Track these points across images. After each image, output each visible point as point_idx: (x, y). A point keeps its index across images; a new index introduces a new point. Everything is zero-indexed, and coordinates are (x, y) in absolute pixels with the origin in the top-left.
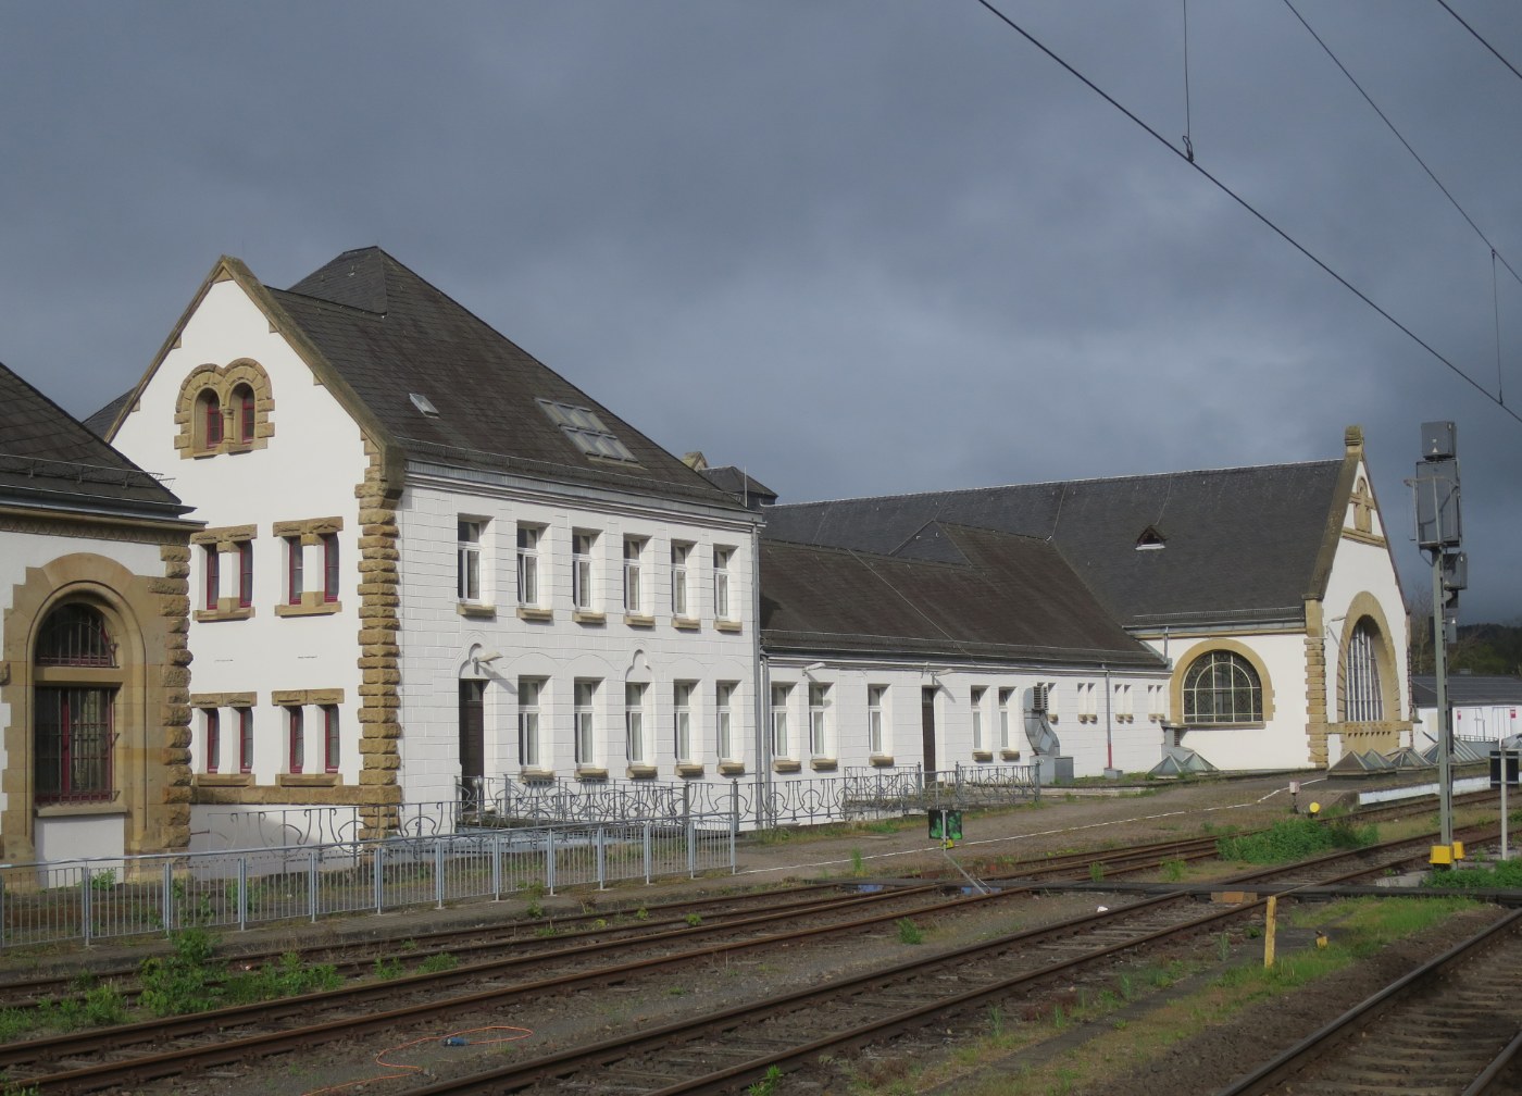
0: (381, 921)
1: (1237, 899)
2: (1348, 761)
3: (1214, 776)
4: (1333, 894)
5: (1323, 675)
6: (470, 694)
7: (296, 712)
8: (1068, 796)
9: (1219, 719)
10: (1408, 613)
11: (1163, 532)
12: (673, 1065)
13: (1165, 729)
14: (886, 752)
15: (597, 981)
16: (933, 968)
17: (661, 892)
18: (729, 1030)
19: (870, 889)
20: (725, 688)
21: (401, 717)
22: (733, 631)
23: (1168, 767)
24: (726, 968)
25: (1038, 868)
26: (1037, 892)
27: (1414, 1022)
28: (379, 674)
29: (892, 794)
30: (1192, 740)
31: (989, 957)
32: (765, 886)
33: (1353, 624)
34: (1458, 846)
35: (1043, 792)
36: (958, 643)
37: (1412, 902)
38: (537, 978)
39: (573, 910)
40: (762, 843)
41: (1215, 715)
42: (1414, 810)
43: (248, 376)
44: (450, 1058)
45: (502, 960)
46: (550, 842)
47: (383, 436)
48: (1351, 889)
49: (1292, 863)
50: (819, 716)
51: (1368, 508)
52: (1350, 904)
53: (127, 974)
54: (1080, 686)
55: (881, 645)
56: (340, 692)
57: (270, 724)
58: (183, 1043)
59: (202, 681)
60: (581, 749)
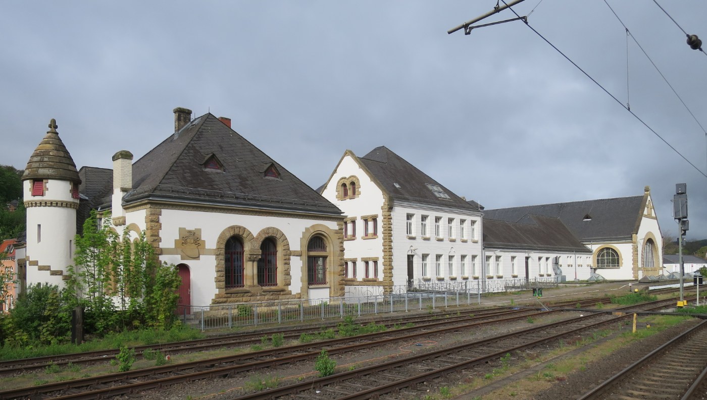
0: (393, 314)
1: (620, 314)
2: (645, 278)
3: (605, 281)
4: (648, 314)
5: (637, 254)
6: (410, 258)
7: (367, 263)
8: (566, 286)
9: (607, 266)
10: (662, 237)
11: (591, 216)
12: (476, 352)
13: (591, 269)
14: (515, 274)
15: (451, 330)
16: (539, 330)
17: (462, 308)
18: (488, 344)
19: (516, 309)
20: (474, 257)
21: (393, 264)
22: (476, 242)
23: (592, 279)
24: (484, 328)
25: (561, 305)
26: (562, 311)
27: (681, 349)
28: (388, 253)
29: (518, 284)
30: (599, 271)
31: (553, 327)
32: (488, 307)
33: (646, 240)
34: (685, 301)
35: (559, 285)
36: (535, 246)
37: (673, 317)
38: (434, 329)
39: (440, 313)
40: (485, 296)
41: (605, 265)
42: (666, 292)
43: (354, 180)
44: (418, 349)
45: (425, 325)
46: (433, 296)
47: (388, 194)
48: (653, 312)
49: (633, 305)
50: (498, 264)
51: (651, 209)
52: (653, 316)
53: (334, 326)
54: (568, 257)
55: (514, 246)
56: (378, 258)
57: (361, 266)
58: (351, 343)
59: (347, 255)
60: (438, 272)
